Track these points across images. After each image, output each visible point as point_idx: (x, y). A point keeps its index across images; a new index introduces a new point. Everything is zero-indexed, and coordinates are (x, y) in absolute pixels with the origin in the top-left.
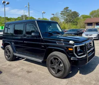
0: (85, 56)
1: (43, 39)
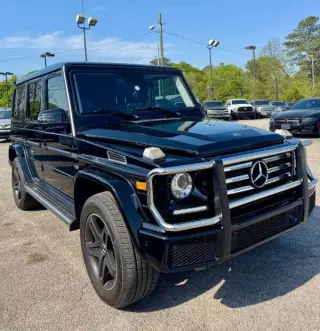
1: (77, 136)
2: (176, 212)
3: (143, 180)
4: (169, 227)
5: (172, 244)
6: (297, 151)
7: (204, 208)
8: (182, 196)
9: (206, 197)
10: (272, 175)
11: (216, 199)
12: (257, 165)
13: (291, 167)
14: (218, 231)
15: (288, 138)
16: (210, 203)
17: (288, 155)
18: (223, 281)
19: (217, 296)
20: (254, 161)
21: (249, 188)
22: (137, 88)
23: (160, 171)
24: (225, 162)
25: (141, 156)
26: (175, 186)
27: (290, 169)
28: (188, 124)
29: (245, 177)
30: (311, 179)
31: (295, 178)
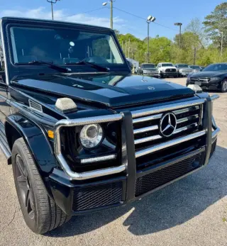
0: (121, 168)
2: (83, 161)
4: (75, 175)
6: (205, 104)
7: (112, 156)
8: (92, 146)
9: (114, 147)
10: (180, 126)
11: (124, 148)
13: (199, 118)
14: (123, 178)
15: (198, 92)
16: (118, 151)
17: (197, 107)
18: (133, 209)
19: (125, 224)
20: (164, 113)
21: (158, 137)
22: (72, 44)
23: (67, 122)
24: (134, 114)
26: (83, 134)
27: (197, 120)
28: (117, 78)
29: (156, 127)
30: (215, 128)
31: (201, 128)
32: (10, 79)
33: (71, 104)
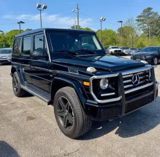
0: (118, 99)
2: (102, 95)
3: (88, 81)
4: (100, 101)
5: (101, 108)
6: (151, 70)
7: (113, 94)
8: (104, 88)
9: (114, 89)
10: (141, 80)
11: (119, 90)
12: (135, 76)
13: (148, 77)
15: (147, 64)
16: (116, 91)
17: (147, 72)
19: (116, 133)
20: (134, 74)
21: (132, 85)
23: (95, 77)
24: (123, 74)
25: (86, 71)
26: (101, 84)
27: (148, 78)
29: (130, 81)
30: (156, 83)
31: (150, 82)
32: (51, 60)
33: (95, 70)
